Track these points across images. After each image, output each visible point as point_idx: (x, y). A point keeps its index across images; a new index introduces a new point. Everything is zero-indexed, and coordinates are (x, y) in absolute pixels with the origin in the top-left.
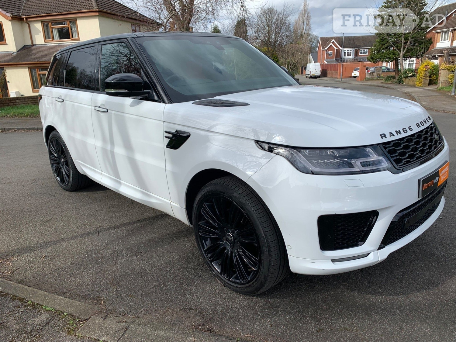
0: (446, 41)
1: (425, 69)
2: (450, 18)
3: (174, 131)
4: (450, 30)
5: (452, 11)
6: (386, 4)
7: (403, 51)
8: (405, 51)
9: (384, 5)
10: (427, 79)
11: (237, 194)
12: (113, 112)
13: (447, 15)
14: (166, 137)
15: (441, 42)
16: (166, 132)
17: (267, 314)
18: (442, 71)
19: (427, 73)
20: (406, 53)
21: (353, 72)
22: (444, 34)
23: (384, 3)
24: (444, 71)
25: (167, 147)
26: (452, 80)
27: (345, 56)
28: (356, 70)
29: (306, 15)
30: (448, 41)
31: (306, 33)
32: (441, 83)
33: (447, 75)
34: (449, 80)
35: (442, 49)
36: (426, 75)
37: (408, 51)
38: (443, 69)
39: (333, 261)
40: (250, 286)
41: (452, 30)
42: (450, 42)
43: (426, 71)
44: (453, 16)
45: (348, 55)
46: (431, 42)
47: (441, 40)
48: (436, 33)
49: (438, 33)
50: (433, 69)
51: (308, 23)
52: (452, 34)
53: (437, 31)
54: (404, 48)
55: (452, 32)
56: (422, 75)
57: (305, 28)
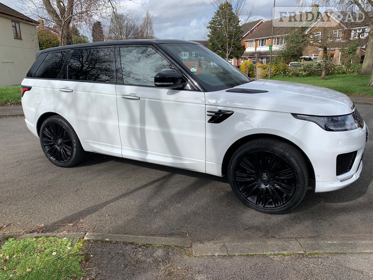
0: (252, 47)
1: (245, 67)
2: (253, 32)
3: (217, 111)
4: (254, 40)
5: (254, 27)
6: (214, 19)
7: (228, 53)
8: (229, 54)
9: (212, 19)
10: (247, 74)
11: (279, 148)
12: (147, 100)
13: (251, 29)
14: (208, 115)
15: (248, 48)
16: (208, 111)
17: (297, 222)
18: (258, 68)
19: (247, 69)
20: (229, 55)
21: (191, 69)
22: (250, 42)
23: (213, 18)
24: (259, 68)
25: (208, 122)
26: (264, 74)
27: (182, 56)
28: (193, 67)
29: (148, 22)
30: (253, 47)
31: (150, 36)
32: (258, 77)
33: (261, 71)
34: (263, 74)
35: (250, 53)
36: (246, 70)
37: (231, 53)
38: (259, 67)
39: (341, 181)
40: (285, 206)
41: (255, 40)
42: (254, 48)
43: (246, 68)
44: (255, 30)
45: (184, 56)
46: (244, 48)
47: (249, 47)
48: (245, 41)
49: (246, 41)
50: (250, 66)
51: (151, 28)
52: (255, 42)
53: (246, 40)
54: (229, 51)
55: (255, 41)
56: (244, 71)
57: (149, 31)
